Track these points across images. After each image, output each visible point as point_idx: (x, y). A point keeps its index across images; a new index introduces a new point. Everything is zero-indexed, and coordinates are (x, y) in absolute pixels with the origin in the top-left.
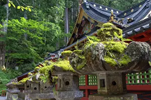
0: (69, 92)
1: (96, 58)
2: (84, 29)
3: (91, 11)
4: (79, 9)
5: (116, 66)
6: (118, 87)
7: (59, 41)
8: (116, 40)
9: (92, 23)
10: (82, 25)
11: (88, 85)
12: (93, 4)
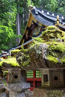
0: (18, 84)
1: (39, 56)
2: (33, 31)
3: (39, 17)
4: (29, 14)
5: (58, 64)
6: (60, 81)
7: (12, 41)
8: (59, 41)
9: (40, 27)
10: (32, 29)
11: (35, 77)
12: (41, 11)
